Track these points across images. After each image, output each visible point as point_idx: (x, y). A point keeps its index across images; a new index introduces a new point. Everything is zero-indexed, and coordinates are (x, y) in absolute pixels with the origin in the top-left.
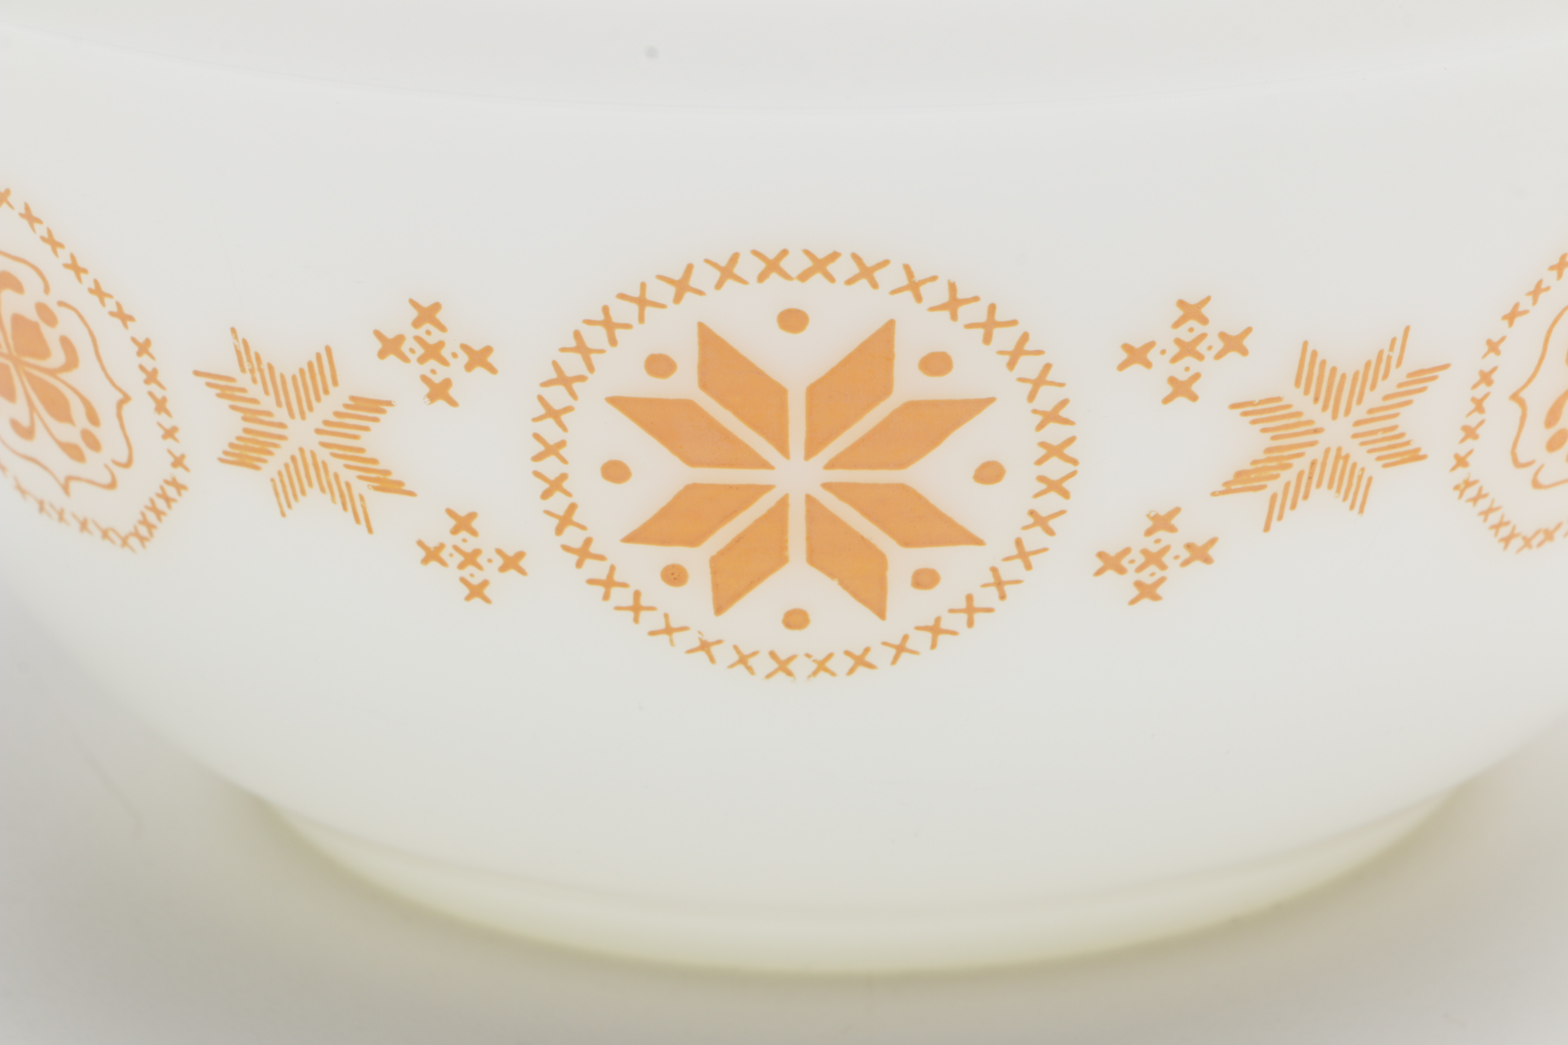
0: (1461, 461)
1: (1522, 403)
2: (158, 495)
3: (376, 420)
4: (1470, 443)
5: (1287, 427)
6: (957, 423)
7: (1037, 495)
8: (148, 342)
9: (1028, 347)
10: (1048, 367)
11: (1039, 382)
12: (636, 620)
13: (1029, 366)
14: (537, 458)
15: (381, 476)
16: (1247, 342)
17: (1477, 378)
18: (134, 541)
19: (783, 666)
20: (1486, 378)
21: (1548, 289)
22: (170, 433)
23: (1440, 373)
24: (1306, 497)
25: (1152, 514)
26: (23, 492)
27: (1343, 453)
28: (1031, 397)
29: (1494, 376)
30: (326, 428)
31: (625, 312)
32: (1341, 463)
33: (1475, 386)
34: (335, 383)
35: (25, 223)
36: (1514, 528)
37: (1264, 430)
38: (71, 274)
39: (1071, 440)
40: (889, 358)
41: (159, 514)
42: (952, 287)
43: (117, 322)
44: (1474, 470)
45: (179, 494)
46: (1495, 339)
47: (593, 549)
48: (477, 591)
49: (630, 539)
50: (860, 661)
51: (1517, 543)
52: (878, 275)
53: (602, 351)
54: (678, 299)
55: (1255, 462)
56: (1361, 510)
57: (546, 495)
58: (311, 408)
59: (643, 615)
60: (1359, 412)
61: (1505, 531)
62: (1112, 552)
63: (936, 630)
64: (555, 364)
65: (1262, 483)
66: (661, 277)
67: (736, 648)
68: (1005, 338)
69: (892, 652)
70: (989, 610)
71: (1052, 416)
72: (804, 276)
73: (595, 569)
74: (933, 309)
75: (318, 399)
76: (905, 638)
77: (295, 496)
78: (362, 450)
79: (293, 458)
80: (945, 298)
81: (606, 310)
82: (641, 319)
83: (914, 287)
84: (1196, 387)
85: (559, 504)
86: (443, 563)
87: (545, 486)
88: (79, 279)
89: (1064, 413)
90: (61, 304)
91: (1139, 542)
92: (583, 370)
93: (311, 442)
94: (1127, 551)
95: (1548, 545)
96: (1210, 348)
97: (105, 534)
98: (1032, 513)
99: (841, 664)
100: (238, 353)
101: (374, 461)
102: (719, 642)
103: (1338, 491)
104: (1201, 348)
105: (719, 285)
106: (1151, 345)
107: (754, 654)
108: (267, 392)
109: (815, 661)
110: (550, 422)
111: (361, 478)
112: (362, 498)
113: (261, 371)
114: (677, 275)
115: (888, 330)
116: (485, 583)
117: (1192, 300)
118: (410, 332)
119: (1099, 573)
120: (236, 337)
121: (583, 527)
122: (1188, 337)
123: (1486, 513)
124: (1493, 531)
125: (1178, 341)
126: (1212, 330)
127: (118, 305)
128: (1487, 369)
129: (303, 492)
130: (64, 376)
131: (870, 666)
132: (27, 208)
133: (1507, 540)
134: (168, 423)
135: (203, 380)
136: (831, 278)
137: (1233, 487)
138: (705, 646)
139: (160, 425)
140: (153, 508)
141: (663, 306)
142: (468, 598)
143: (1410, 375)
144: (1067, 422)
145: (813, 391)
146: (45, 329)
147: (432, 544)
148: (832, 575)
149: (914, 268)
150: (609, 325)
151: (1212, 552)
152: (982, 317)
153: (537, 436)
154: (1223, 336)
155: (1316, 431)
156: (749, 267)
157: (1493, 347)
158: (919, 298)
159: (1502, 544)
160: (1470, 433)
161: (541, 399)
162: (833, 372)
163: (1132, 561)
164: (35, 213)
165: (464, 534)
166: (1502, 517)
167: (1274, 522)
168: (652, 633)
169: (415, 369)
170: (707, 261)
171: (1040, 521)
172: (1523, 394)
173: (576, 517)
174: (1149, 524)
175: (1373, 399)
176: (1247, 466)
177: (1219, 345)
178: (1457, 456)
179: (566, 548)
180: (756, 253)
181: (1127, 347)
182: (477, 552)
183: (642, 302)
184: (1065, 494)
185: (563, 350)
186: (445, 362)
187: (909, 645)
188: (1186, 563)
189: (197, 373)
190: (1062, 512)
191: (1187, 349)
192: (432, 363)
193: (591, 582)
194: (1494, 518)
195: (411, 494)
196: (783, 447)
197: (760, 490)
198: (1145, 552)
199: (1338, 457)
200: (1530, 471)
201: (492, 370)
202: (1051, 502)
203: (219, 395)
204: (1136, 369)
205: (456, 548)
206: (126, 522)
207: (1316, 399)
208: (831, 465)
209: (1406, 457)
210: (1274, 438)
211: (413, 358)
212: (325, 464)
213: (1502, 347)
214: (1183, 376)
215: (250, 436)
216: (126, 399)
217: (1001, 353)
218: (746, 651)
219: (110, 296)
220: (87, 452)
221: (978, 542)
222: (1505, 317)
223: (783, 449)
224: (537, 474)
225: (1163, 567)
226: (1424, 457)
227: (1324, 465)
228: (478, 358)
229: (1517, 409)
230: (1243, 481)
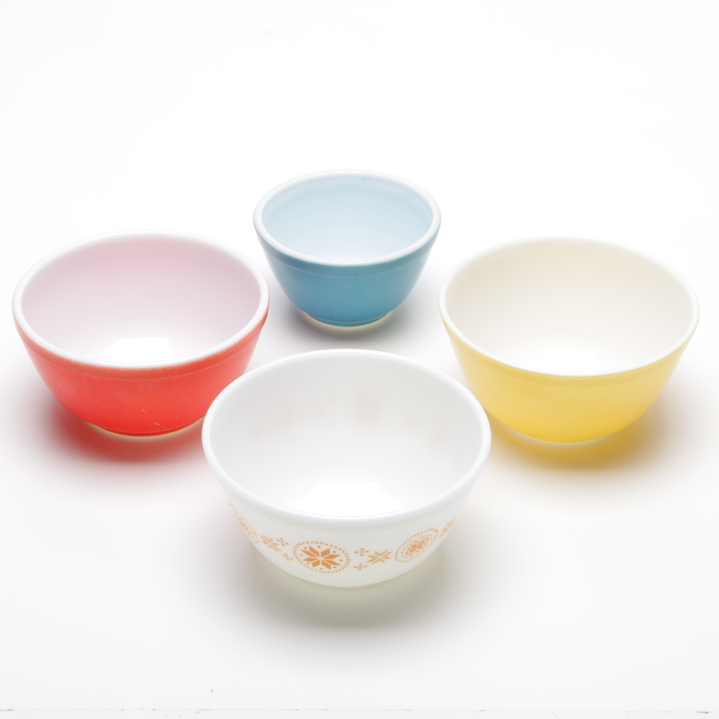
3: (277, 545)
6: (337, 556)
7: (346, 562)
9: (344, 551)
11: (346, 554)
12: (304, 566)
14: (293, 552)
15: (278, 549)
16: (369, 551)
19: (320, 572)
21: (404, 544)
23: (392, 552)
24: (377, 562)
30: (272, 544)
32: (381, 560)
33: (396, 552)
34: (273, 541)
36: (403, 561)
39: (350, 558)
40: (329, 551)
42: (336, 546)
44: (397, 558)
47: (300, 560)
49: (303, 560)
50: (329, 572)
53: (299, 546)
54: (307, 544)
56: (384, 563)
57: (294, 555)
60: (382, 556)
62: (355, 566)
63: (336, 571)
65: (372, 561)
66: (305, 542)
67: (315, 570)
68: (342, 550)
70: (342, 570)
71: (347, 556)
74: (334, 548)
75: (271, 542)
76: (333, 571)
78: (276, 547)
79: (269, 545)
82: (303, 544)
84: (363, 555)
85: (296, 556)
89: (349, 556)
94: (357, 566)
95: (408, 561)
96: (365, 552)
98: (346, 564)
99: (326, 572)
102: (313, 569)
103: (381, 562)
105: (311, 543)
106: (358, 552)
107: (317, 570)
109: (324, 572)
110: (295, 550)
112: (276, 550)
113: (266, 538)
114: (307, 542)
115: (329, 549)
116: (289, 559)
117: (362, 548)
118: (280, 540)
119: (354, 568)
120: (264, 535)
122: (362, 551)
123: (399, 561)
126: (365, 550)
128: (398, 551)
136: (323, 544)
137: (368, 562)
141: (305, 544)
142: (287, 560)
143: (388, 552)
145: (322, 552)
147: (283, 555)
148: (325, 566)
149: (332, 545)
150: (300, 544)
151: (367, 566)
152: (339, 549)
153: (293, 550)
155: (378, 557)
157: (398, 549)
158: (332, 547)
160: (396, 556)
161: (293, 548)
162: (324, 551)
166: (401, 561)
167: (374, 564)
168: (306, 567)
170: (310, 541)
172: (403, 552)
173: (298, 557)
174: (359, 564)
175: (384, 555)
178: (395, 558)
179: (297, 559)
180: (315, 541)
182: (288, 557)
184: (350, 562)
185: (296, 545)
186: (284, 543)
188: (364, 567)
192: (282, 543)
193: (299, 562)
195: (281, 551)
196: (319, 556)
197: (316, 559)
198: (359, 566)
200: (404, 557)
202: (348, 563)
204: (356, 553)
205: (286, 556)
207: (377, 555)
208: (324, 558)
209: (389, 558)
210: (373, 558)
212: (272, 546)
215: (265, 541)
221: (340, 565)
222: (399, 547)
225: (361, 568)
226: (391, 558)
227: (379, 560)
228: (287, 544)
229: (402, 554)
230: (370, 561)
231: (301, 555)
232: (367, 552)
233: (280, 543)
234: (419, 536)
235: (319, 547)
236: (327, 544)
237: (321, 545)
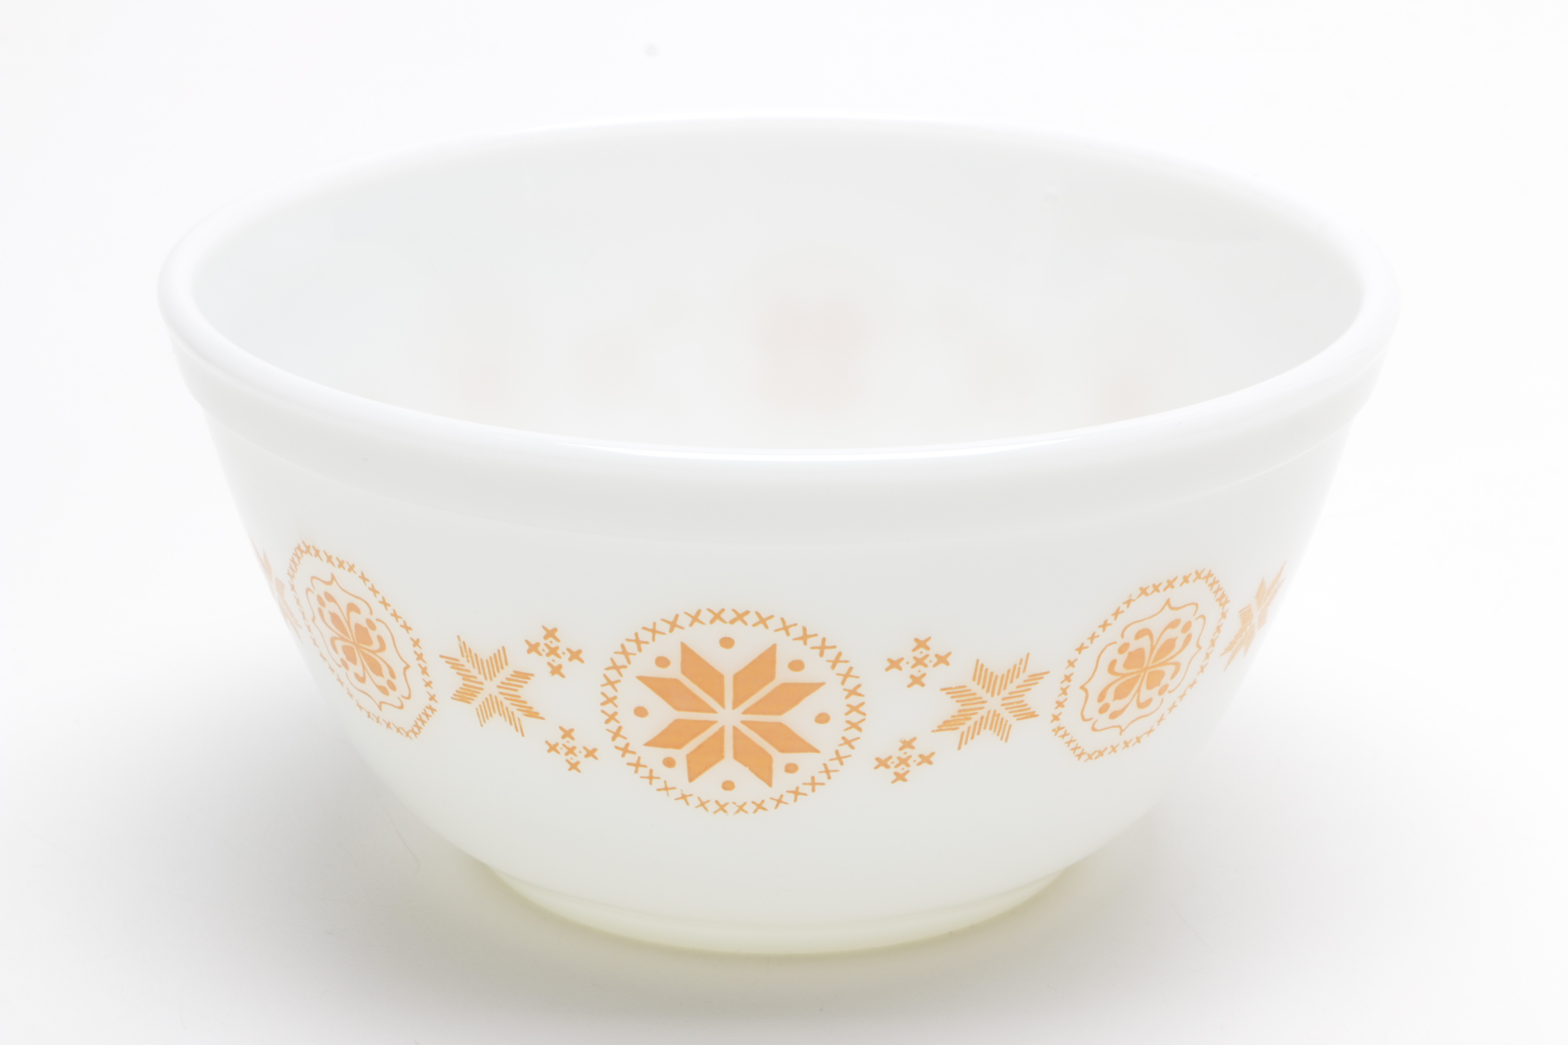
0: (1056, 718)
1: (1086, 691)
2: (423, 713)
3: (526, 682)
4: (1060, 709)
5: (969, 700)
6: (807, 694)
7: (846, 730)
8: (418, 640)
9: (841, 658)
10: (851, 669)
11: (847, 675)
12: (651, 783)
13: (842, 668)
14: (603, 704)
15: (528, 709)
16: (949, 659)
17: (1063, 678)
18: (411, 734)
19: (722, 808)
20: (1068, 678)
21: (1098, 636)
22: (428, 684)
23: (1045, 676)
24: (979, 733)
25: (903, 740)
26: (361, 707)
27: (997, 713)
28: (843, 683)
29: (1072, 678)
30: (502, 686)
31: (645, 636)
32: (996, 718)
33: (1062, 682)
34: (507, 664)
35: (361, 581)
36: (1083, 750)
37: (958, 701)
38: (382, 606)
39: (862, 704)
40: (773, 662)
41: (423, 722)
42: (804, 629)
43: (404, 630)
44: (1062, 722)
45: (433, 713)
46: (1072, 660)
47: (630, 748)
48: (574, 766)
49: (648, 744)
50: (760, 806)
51: (1084, 757)
52: (768, 622)
53: (634, 654)
54: (671, 630)
55: (953, 716)
56: (1006, 740)
57: (607, 722)
58: (495, 675)
59: (654, 781)
60: (1004, 694)
61: (1078, 752)
62: (883, 758)
63: (796, 793)
64: (612, 660)
65: (957, 726)
66: (663, 620)
67: (699, 798)
68: (830, 654)
69: (775, 803)
70: (823, 784)
71: (853, 692)
72: (732, 622)
73: (630, 758)
74: (795, 639)
75: (498, 671)
76: (782, 796)
77: (487, 717)
78: (519, 697)
79: (487, 699)
80: (801, 634)
81: (636, 634)
82: (654, 639)
83: (786, 628)
84: (924, 680)
85: (613, 726)
86: (558, 752)
87: (607, 717)
88: (386, 609)
89: (859, 691)
90: (378, 620)
91: (896, 753)
92: (625, 663)
93: (495, 692)
94: (890, 757)
95: (1100, 758)
96: (931, 661)
97: (398, 730)
98: (843, 738)
99: (750, 808)
100: (461, 648)
101: (525, 702)
102: (691, 795)
103: (995, 731)
104: (926, 661)
105: (691, 625)
106: (902, 659)
107: (708, 801)
108: (474, 667)
109: (737, 806)
110: (609, 687)
111: (518, 710)
112: (519, 720)
113: (471, 657)
114: (671, 619)
115: (773, 648)
116: (578, 763)
117: (922, 638)
118: (542, 642)
119: (876, 767)
120: (460, 640)
121: (625, 738)
122: (920, 656)
123: (1069, 743)
124: (1072, 751)
125: (915, 658)
126: (932, 653)
127: (405, 622)
128: (1068, 674)
129: (491, 715)
130: (379, 654)
131: (765, 809)
132: (362, 574)
133: (1079, 756)
134: (427, 679)
135: (444, 660)
136: (745, 623)
137: (943, 728)
138: (684, 797)
139: (424, 680)
140: (421, 719)
141: (664, 634)
142: (570, 769)
143: (1030, 676)
144: (860, 695)
145: (737, 677)
146: (370, 631)
147: (552, 743)
148: (746, 765)
149: (786, 620)
150: (638, 642)
151: (932, 759)
152: (819, 644)
153: (603, 694)
154: (937, 656)
155: (983, 702)
156: (706, 616)
157: (1071, 664)
158: (788, 634)
159: (1077, 758)
160: (1060, 704)
161: (605, 676)
162: (747, 668)
163: (893, 763)
164: (366, 576)
165: (568, 739)
166: (1077, 744)
167: (963, 745)
168: (659, 790)
169: (545, 659)
170: (686, 613)
171: (847, 742)
172: (1086, 686)
173: (622, 733)
174: (901, 745)
175: (1011, 687)
176: (949, 718)
177: (935, 660)
178: (1054, 716)
179: (617, 748)
180: (709, 610)
181: (890, 660)
182: (574, 748)
183: (654, 631)
184: (860, 729)
185: (616, 653)
186: (559, 656)
187: (784, 799)
188: (919, 764)
189: (441, 656)
190: (858, 738)
191: (919, 662)
192: (553, 657)
193: (629, 764)
194: (1073, 745)
195: (542, 718)
196: (721, 702)
197: (709, 724)
198: (899, 758)
199: (994, 714)
200: (1090, 723)
201: (582, 661)
202: (852, 734)
203: (452, 667)
204: (894, 671)
205: (564, 745)
206: (408, 725)
207: (983, 687)
208: (746, 712)
209: (1028, 715)
210: (963, 705)
211: (544, 654)
212: (501, 703)
213: (1075, 664)
214: (917, 675)
215: (466, 688)
216: (408, 667)
217: (828, 661)
218: (704, 800)
219: (401, 618)
220: (390, 691)
221: (816, 751)
222: (1077, 650)
223: (722, 704)
224: (603, 712)
225: (908, 765)
226: (1037, 716)
227: (987, 718)
228: (575, 655)
229: (1083, 693)
230: (947, 725)
231: (641, 712)
232: (942, 660)
233: (538, 664)
234: (1158, 599)
235: (727, 642)
236: (763, 621)
237: (735, 631)
